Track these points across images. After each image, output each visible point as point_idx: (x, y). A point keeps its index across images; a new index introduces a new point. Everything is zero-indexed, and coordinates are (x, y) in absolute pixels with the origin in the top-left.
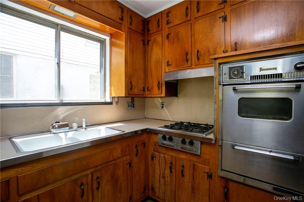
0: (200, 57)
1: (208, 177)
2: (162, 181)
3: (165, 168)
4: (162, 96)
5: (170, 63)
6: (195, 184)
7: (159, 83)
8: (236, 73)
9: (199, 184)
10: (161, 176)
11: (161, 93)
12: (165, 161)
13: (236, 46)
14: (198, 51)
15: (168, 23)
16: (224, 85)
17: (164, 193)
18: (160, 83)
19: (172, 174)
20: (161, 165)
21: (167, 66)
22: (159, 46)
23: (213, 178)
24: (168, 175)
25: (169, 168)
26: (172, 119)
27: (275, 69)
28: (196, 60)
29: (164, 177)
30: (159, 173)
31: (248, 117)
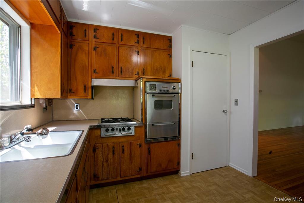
0: (122, 72)
1: (139, 146)
2: (105, 164)
3: (108, 153)
4: (89, 98)
5: (97, 71)
6: (132, 155)
7: (85, 87)
8: (153, 87)
9: (135, 154)
10: (105, 161)
11: (87, 96)
12: (108, 148)
13: (144, 71)
14: (121, 68)
15: (95, 37)
16: (147, 93)
17: (108, 173)
18: (87, 86)
19: (115, 155)
20: (104, 153)
21: (94, 73)
22: (85, 53)
23: (142, 146)
24: (111, 157)
25: (112, 152)
26: (87, 118)
27: (167, 87)
28: (120, 73)
29: (107, 161)
30: (102, 159)
31: (158, 109)
